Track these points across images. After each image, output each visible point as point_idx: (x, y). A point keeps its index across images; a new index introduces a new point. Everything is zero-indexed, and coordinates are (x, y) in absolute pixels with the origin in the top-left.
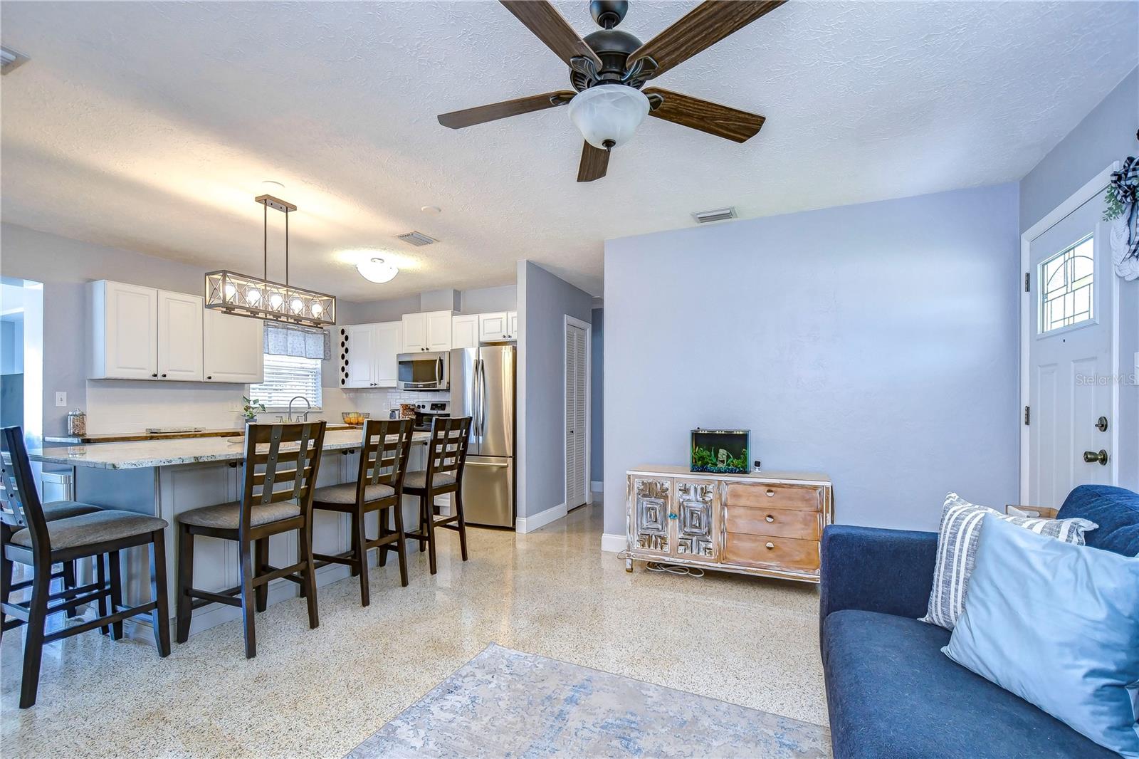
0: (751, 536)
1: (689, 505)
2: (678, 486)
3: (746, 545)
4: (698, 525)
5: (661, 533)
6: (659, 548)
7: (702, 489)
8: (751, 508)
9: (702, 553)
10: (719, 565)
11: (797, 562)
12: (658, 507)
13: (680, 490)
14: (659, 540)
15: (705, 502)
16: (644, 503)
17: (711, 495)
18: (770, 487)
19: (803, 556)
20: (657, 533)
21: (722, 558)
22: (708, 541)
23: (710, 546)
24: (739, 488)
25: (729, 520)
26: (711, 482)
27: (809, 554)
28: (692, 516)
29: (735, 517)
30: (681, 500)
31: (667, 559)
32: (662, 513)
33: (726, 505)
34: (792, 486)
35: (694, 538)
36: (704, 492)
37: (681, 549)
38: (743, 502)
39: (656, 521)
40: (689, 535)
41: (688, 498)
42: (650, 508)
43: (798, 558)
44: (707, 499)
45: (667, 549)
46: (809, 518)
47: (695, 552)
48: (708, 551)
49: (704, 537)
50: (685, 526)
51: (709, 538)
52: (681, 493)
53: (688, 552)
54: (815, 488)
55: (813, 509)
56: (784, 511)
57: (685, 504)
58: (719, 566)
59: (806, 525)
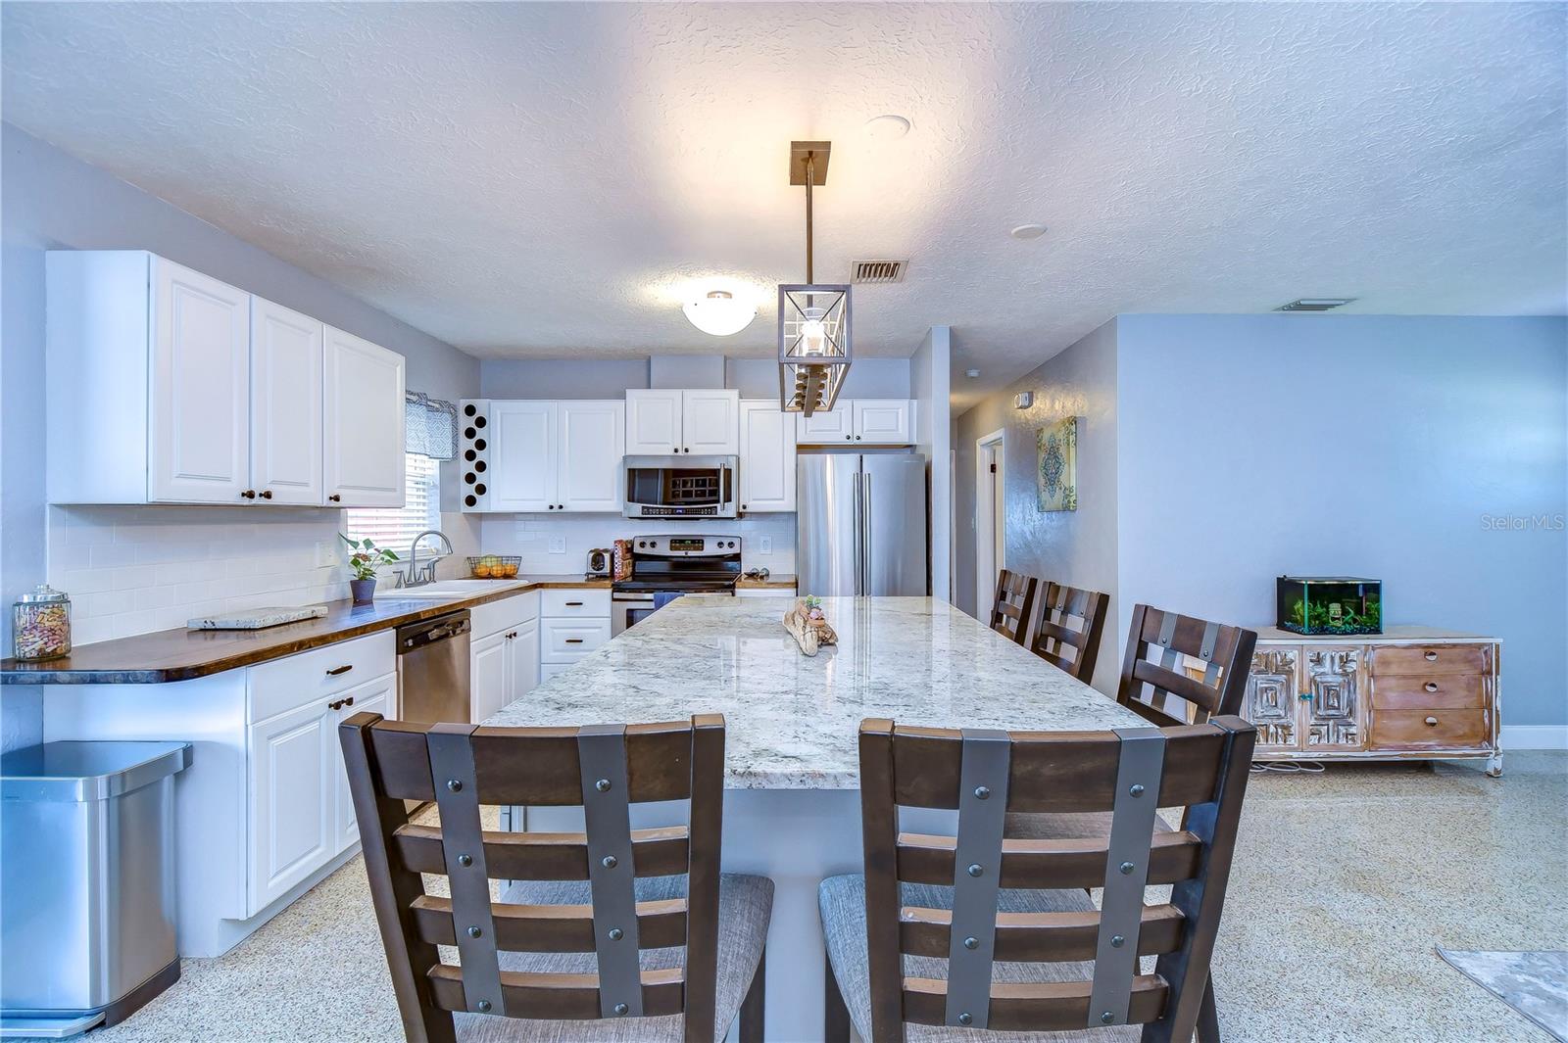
0: (1405, 712)
1: (1324, 680)
2: (1308, 656)
3: (1400, 724)
4: (1336, 705)
5: (1282, 721)
6: (1281, 742)
7: (1341, 657)
8: (1404, 677)
9: (1343, 741)
10: (1367, 753)
11: (1460, 737)
12: (1278, 686)
13: (1312, 661)
14: (1280, 730)
15: (1345, 674)
16: (1259, 682)
17: (1354, 665)
18: (1429, 650)
19: (1466, 729)
20: (1276, 722)
21: (1370, 744)
22: (1350, 725)
23: (1353, 730)
24: (1389, 652)
25: (1377, 694)
26: (1354, 648)
27: (1473, 725)
28: (1329, 693)
29: (1384, 690)
30: (1312, 674)
31: (1295, 754)
32: (1284, 695)
33: (1372, 676)
34: (1454, 646)
35: (1331, 723)
36: (1345, 661)
37: (1314, 739)
38: (1394, 670)
39: (1276, 705)
40: (1324, 719)
41: (1322, 670)
42: (1266, 689)
43: (1461, 733)
44: (1349, 670)
45: (1293, 741)
46: (1473, 682)
47: (1333, 740)
48: (1349, 737)
49: (1343, 721)
50: (1318, 707)
51: (1351, 720)
52: (1312, 664)
53: (1324, 741)
54: (1480, 646)
55: (1477, 671)
56: (1443, 677)
57: (1318, 679)
58: (1368, 755)
59: (1469, 691)
